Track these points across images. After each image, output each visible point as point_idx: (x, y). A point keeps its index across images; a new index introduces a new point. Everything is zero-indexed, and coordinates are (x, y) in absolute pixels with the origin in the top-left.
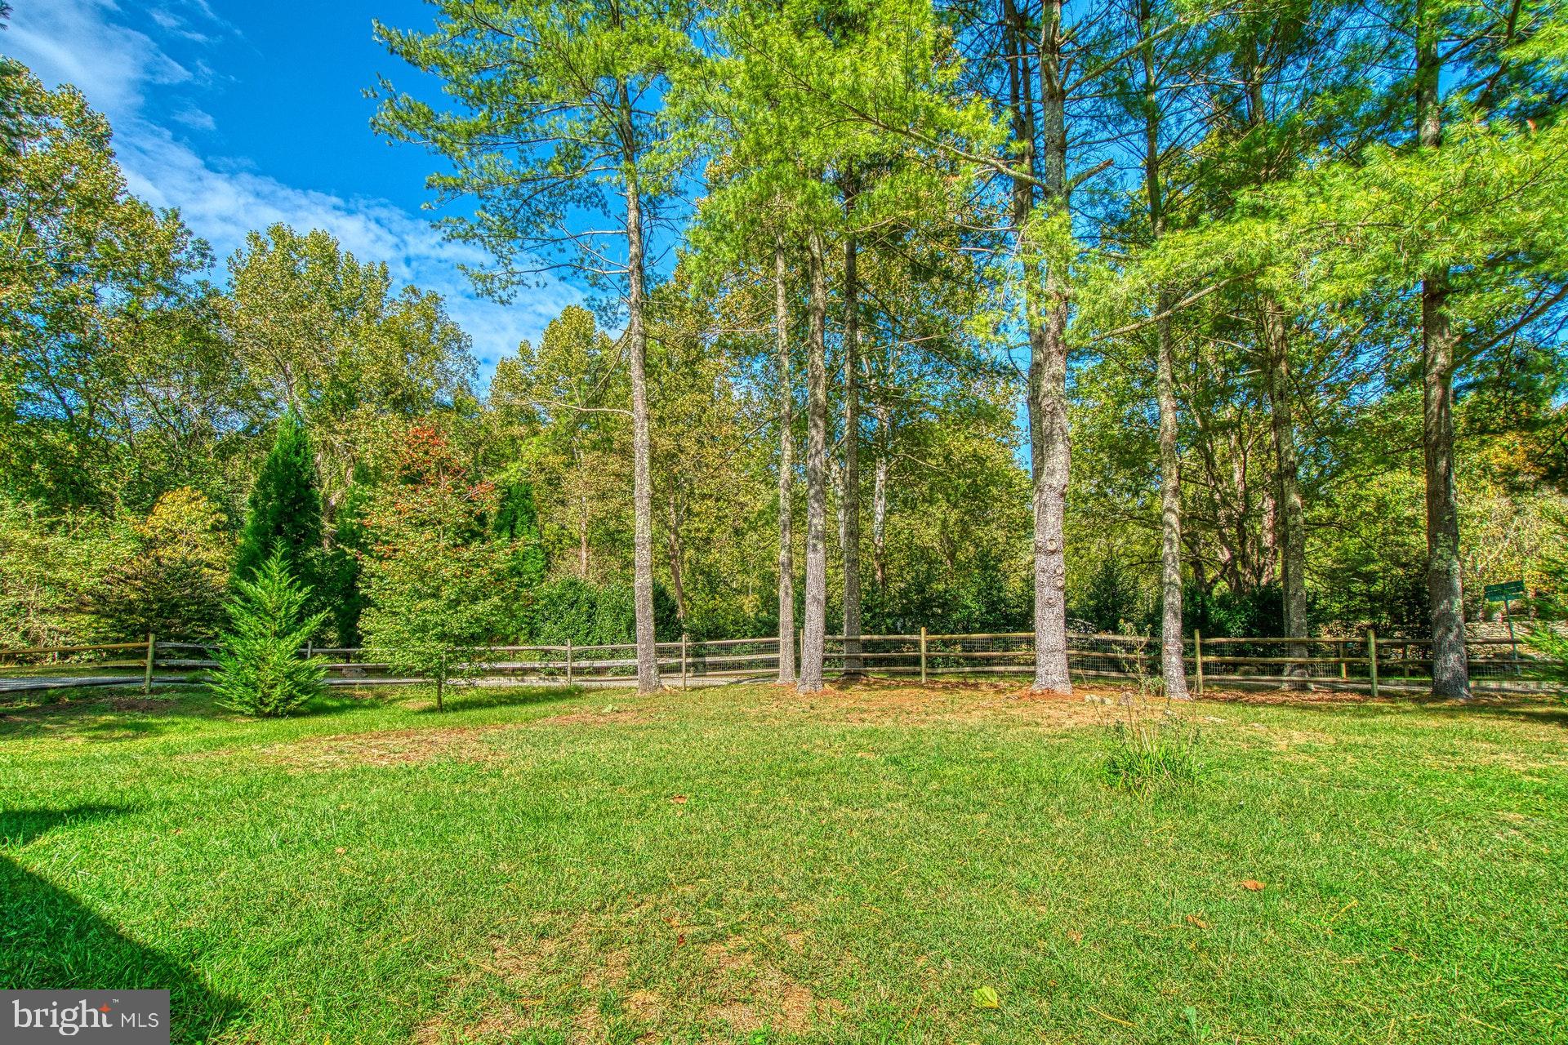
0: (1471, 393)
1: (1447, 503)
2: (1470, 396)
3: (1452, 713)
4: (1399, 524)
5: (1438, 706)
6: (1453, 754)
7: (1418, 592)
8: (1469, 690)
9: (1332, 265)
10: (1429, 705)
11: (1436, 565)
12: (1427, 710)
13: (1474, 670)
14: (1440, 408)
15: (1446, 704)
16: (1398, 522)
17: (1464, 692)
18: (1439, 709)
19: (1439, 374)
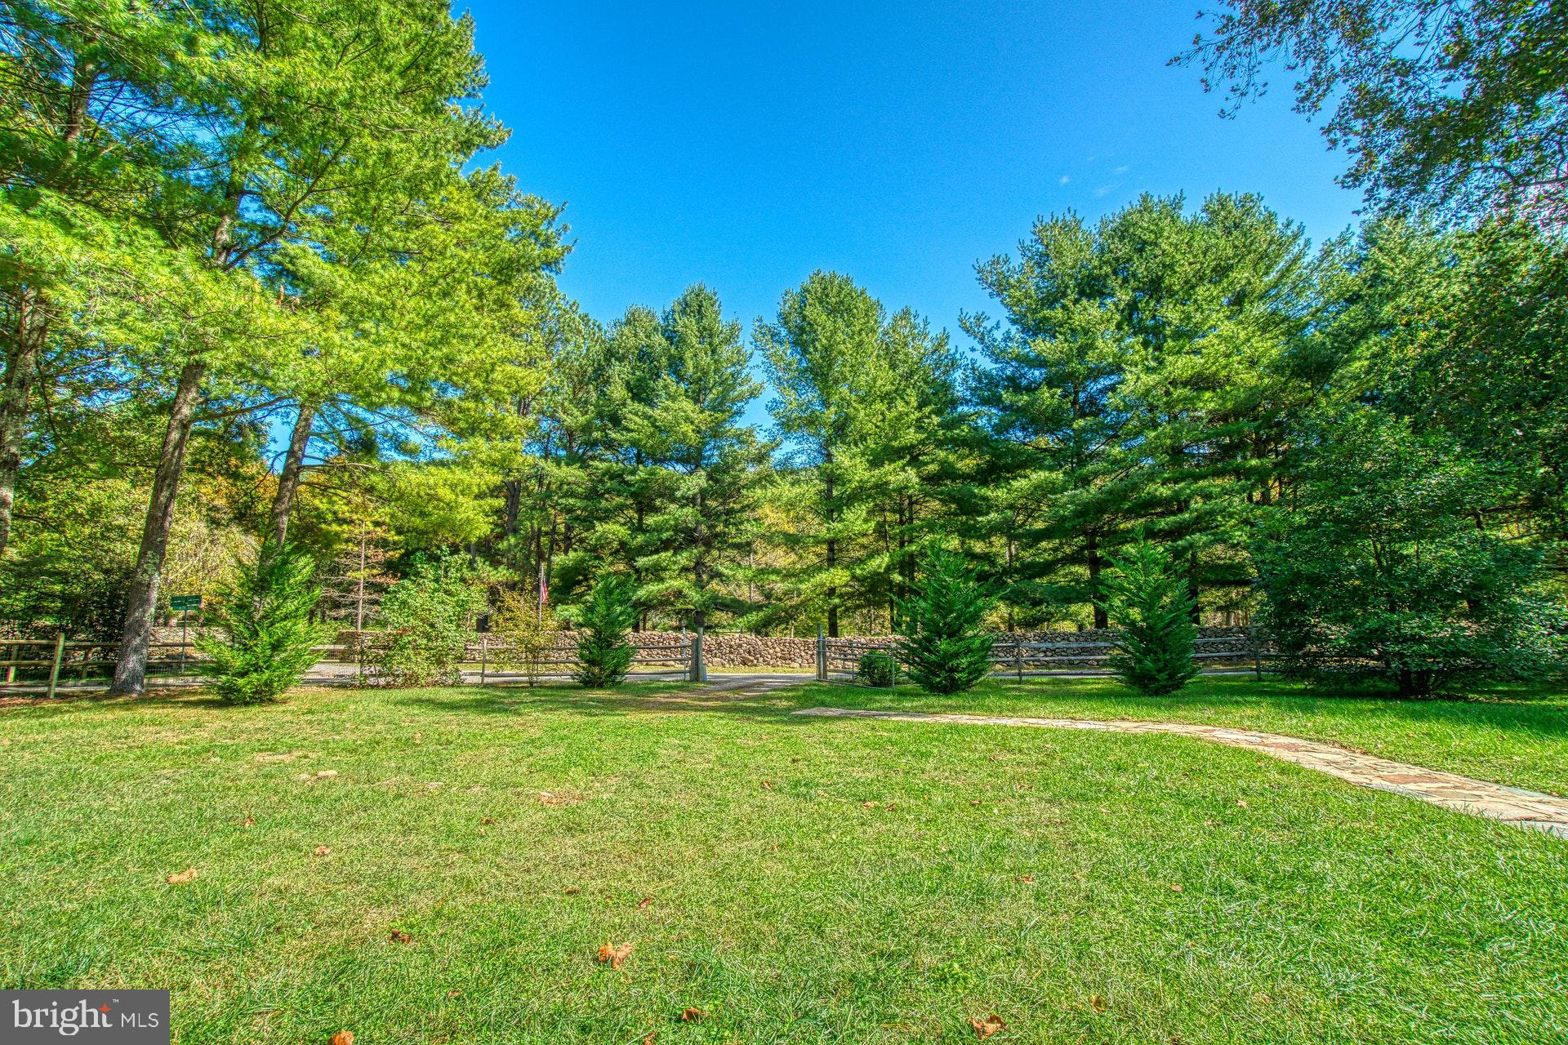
0: (200, 439)
1: (162, 527)
2: (199, 442)
3: (126, 706)
4: (108, 530)
5: (113, 702)
6: (126, 738)
7: (114, 597)
8: (143, 687)
9: (124, 314)
10: (105, 702)
11: (139, 577)
12: (104, 706)
13: (151, 669)
14: (175, 449)
15: (121, 700)
16: (108, 528)
17: (138, 688)
18: (116, 704)
19: (181, 421)
